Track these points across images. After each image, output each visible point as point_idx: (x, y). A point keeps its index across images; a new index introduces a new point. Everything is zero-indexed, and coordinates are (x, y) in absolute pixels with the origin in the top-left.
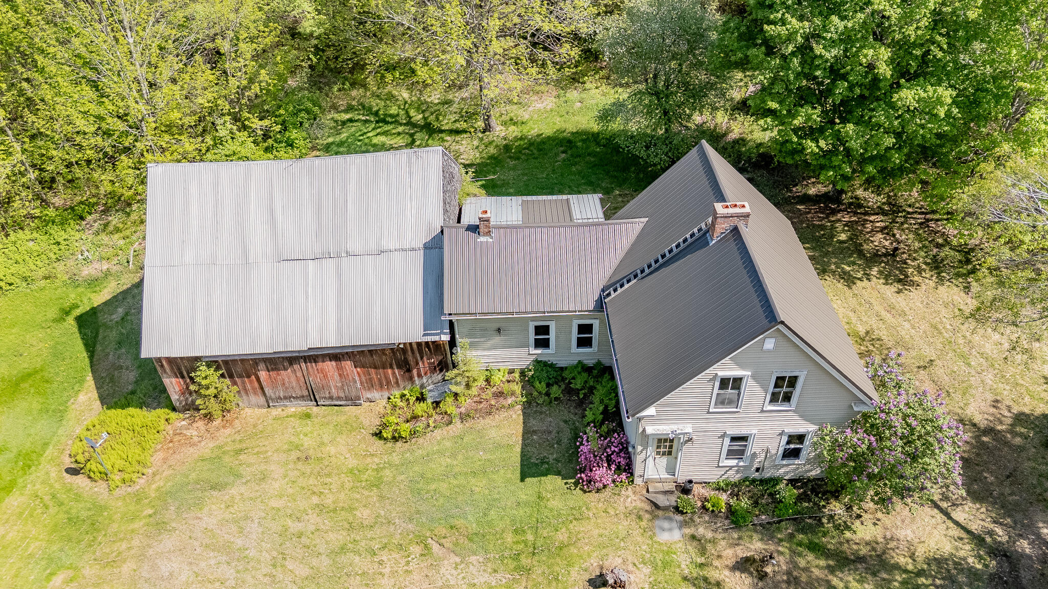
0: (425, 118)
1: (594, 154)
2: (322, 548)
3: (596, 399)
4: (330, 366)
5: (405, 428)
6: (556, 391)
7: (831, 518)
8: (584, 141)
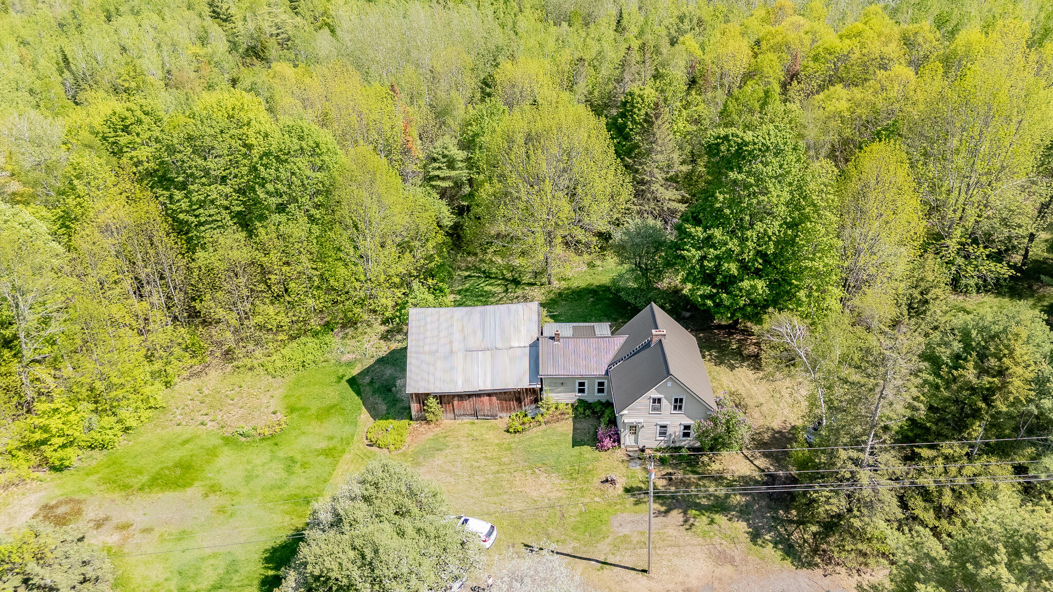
0: (513, 276)
1: (609, 299)
2: (489, 472)
3: (606, 415)
4: (486, 399)
5: (520, 428)
6: (588, 412)
7: (703, 462)
8: (603, 291)
